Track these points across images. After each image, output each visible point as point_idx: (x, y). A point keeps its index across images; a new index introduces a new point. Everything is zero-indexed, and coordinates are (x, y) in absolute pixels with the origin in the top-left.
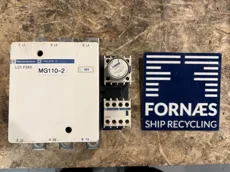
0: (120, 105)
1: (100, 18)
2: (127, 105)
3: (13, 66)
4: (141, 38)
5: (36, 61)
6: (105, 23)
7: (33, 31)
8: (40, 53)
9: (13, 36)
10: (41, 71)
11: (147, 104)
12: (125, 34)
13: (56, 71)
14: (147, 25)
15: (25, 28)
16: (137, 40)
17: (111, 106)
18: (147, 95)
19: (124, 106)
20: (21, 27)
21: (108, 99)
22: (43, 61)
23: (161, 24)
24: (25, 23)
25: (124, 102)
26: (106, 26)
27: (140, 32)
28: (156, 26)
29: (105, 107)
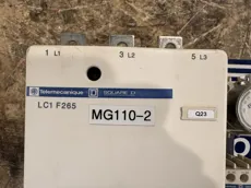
1: (150, 3)
3: (31, 102)
4: (211, 36)
5: (84, 93)
6: (158, 11)
7: (45, 21)
8: (94, 73)
9: (15, 29)
10: (97, 115)
12: (187, 30)
13: (132, 116)
14: (223, 16)
15: (34, 16)
16: (206, 40)
20: (27, 14)
22: (102, 93)
23: (245, 14)
24: (33, 8)
27: (210, 26)
28: (236, 18)
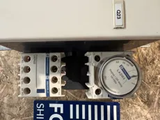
0: (55, 80)
1: (154, 53)
2: (55, 90)
11: (61, 106)
17: (52, 64)
18: (71, 106)
19: (52, 85)
21: (63, 60)
25: (59, 85)
26: (146, 59)
27: (141, 97)
28: (148, 116)
29: (51, 55)
